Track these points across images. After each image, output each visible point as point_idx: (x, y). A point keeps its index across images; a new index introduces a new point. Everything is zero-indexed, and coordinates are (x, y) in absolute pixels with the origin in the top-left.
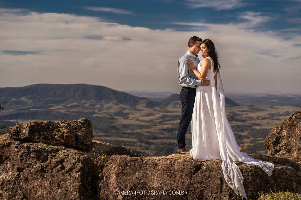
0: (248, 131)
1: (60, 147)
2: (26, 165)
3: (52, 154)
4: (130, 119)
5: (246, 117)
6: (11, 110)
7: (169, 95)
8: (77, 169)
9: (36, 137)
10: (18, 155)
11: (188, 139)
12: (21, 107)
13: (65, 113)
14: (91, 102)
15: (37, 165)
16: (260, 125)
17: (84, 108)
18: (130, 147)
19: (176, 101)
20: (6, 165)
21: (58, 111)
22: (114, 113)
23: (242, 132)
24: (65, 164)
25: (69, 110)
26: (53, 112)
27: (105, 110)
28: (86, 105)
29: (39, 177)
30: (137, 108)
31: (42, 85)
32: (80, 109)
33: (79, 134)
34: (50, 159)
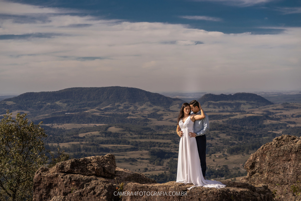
0: (283, 129)
1: (92, 177)
2: (69, 191)
3: (87, 183)
4: (164, 121)
5: (281, 115)
6: (47, 115)
7: (203, 95)
8: (104, 194)
9: (76, 170)
10: (63, 183)
11: (222, 139)
12: (56, 111)
13: (99, 116)
14: (125, 105)
15: (77, 191)
16: (294, 123)
17: (118, 110)
18: (165, 148)
19: (209, 101)
20: (55, 190)
21: (92, 114)
22: (148, 114)
23: (277, 131)
24: (96, 190)
25: (104, 113)
26: (87, 115)
27: (139, 112)
28: (120, 108)
29: (78, 199)
30: (171, 109)
31: (76, 88)
32: (114, 111)
33: (106, 166)
34: (86, 187)
